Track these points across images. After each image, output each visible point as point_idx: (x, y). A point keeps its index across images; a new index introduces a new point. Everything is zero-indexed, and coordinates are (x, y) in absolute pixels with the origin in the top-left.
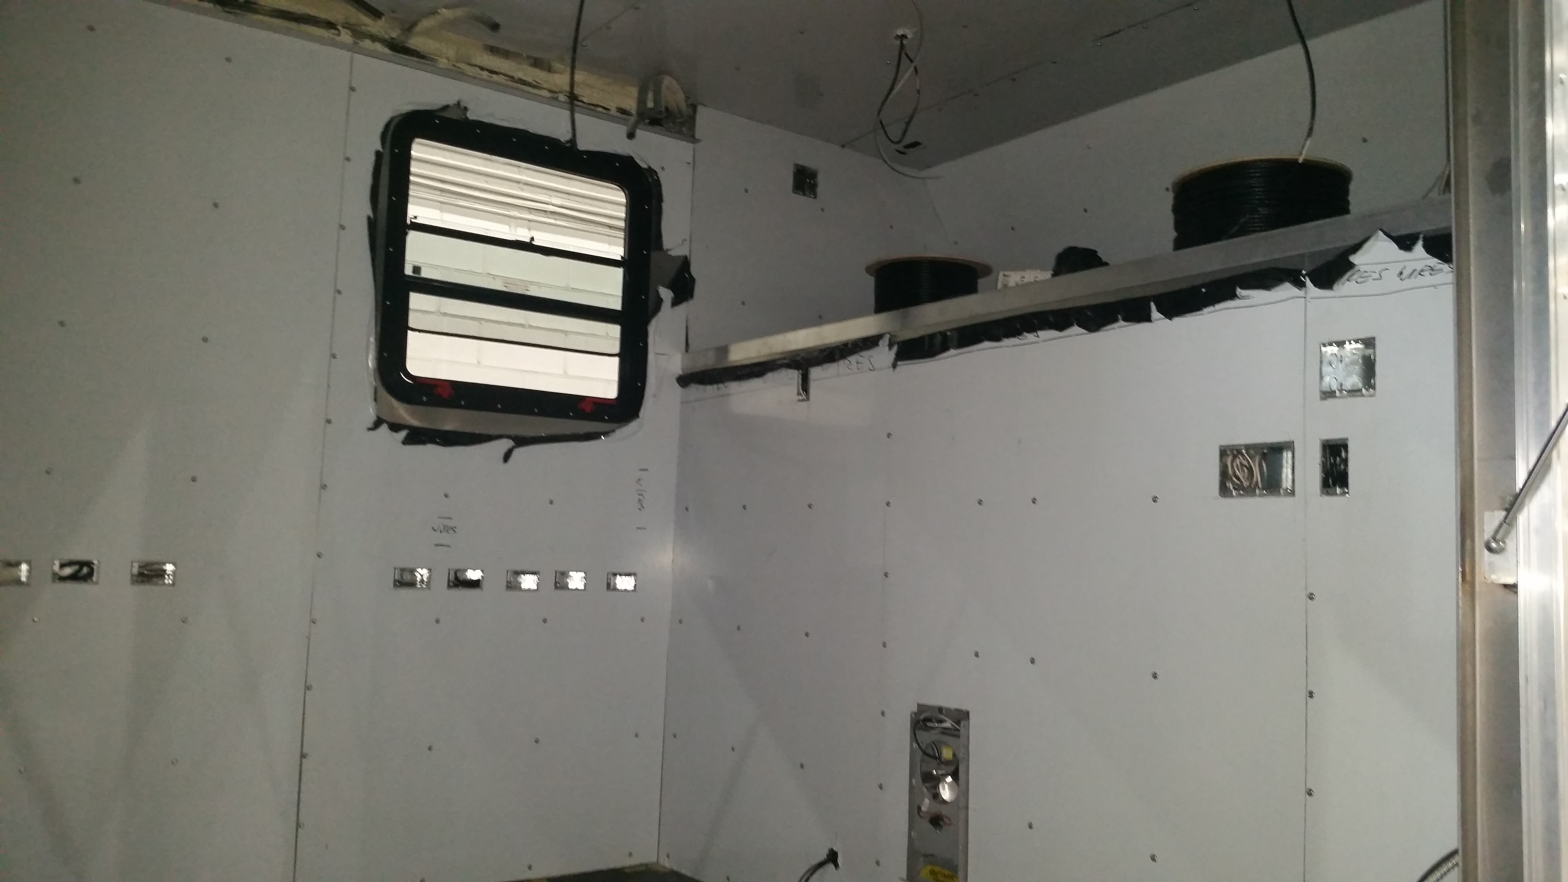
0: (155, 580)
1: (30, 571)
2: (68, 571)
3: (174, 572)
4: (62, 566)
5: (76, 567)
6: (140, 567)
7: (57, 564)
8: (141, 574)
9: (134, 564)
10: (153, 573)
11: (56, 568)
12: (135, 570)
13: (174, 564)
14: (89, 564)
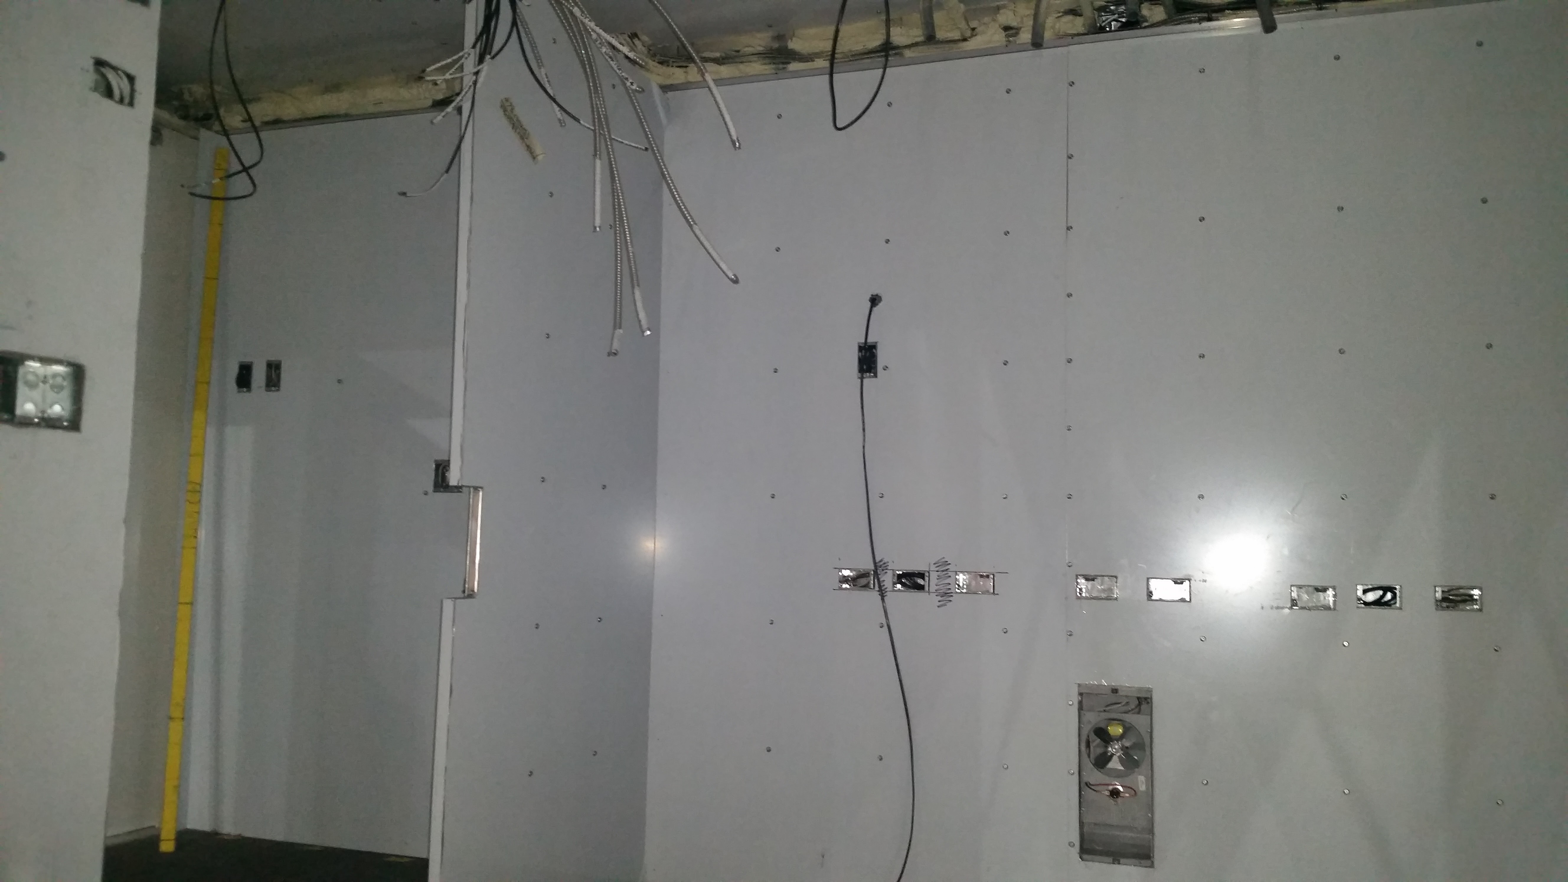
0: (1461, 606)
1: (1335, 596)
2: (1371, 597)
3: (1480, 596)
4: (1365, 592)
5: (1381, 592)
6: (1443, 592)
7: (1360, 589)
8: (1444, 599)
9: (1437, 589)
10: (1459, 598)
11: (1360, 593)
12: (1439, 595)
13: (1481, 589)
14: (1392, 589)
